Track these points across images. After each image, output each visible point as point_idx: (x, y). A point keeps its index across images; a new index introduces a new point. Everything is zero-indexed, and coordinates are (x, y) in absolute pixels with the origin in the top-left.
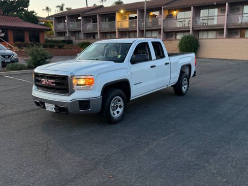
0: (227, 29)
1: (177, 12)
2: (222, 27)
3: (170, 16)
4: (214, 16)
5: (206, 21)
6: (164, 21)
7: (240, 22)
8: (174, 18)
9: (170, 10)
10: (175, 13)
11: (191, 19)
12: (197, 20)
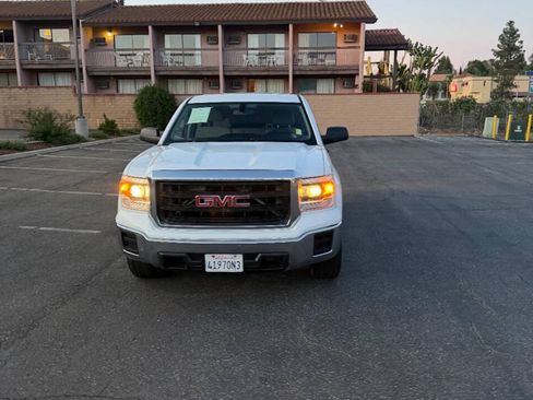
0: (226, 77)
1: (115, 33)
2: (216, 73)
3: (98, 42)
4: (195, 49)
5: (180, 59)
6: (86, 51)
7: (244, 65)
8: (108, 47)
9: (97, 29)
10: (109, 36)
11: (151, 52)
12: (162, 54)
